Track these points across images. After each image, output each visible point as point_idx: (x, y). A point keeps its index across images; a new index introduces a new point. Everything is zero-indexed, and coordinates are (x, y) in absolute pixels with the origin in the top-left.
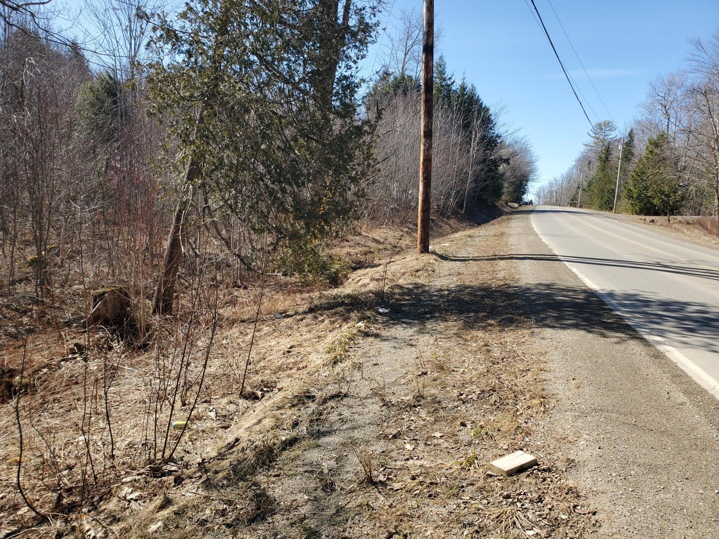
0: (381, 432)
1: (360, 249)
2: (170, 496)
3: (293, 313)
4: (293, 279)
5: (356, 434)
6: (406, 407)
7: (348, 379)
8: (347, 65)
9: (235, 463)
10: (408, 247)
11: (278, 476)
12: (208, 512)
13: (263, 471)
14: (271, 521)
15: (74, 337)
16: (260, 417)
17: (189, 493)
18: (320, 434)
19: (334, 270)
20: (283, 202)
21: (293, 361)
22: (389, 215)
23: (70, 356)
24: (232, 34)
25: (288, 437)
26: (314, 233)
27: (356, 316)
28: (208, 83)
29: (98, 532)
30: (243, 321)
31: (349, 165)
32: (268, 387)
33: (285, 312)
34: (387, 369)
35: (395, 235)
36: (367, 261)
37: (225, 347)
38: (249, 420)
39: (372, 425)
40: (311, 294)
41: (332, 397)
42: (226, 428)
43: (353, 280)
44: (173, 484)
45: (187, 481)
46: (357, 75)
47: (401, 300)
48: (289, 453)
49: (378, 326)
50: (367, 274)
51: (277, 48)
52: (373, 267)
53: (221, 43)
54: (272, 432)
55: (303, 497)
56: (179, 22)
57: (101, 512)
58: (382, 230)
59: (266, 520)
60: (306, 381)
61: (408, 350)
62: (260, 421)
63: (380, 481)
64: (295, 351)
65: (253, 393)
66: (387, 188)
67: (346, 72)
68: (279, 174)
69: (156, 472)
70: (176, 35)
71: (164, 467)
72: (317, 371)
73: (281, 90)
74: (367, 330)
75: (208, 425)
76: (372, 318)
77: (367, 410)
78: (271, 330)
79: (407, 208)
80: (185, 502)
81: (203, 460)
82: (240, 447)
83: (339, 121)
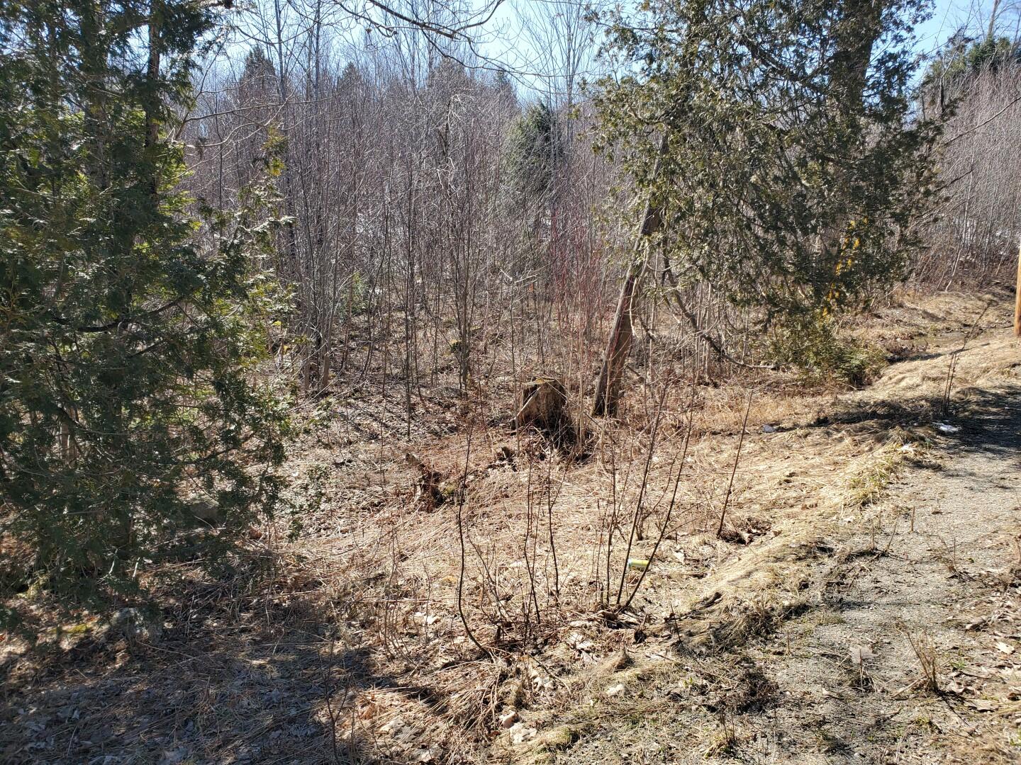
0: (951, 618)
1: (903, 330)
2: (631, 655)
3: (790, 425)
4: (788, 376)
5: (905, 614)
6: (996, 585)
7: (888, 530)
8: (895, 37)
9: (717, 626)
10: (992, 326)
11: (780, 653)
12: (681, 684)
13: (758, 643)
14: (772, 715)
15: (501, 440)
16: (748, 569)
17: (654, 655)
18: (843, 605)
19: (858, 362)
20: (780, 260)
21: (794, 495)
22: (956, 274)
23: (498, 462)
24: (712, 20)
25: (793, 601)
26: (827, 304)
27: (899, 434)
28: (676, 95)
29: (546, 682)
30: (714, 433)
31: (893, 195)
32: (758, 529)
33: (777, 423)
34: (957, 522)
35: (968, 306)
36: (915, 350)
37: (691, 467)
38: (733, 571)
39: (933, 604)
40: (819, 399)
41: (861, 554)
42: (700, 577)
43: (890, 379)
44: (633, 640)
45: (652, 639)
46: (913, 50)
47: (981, 414)
48: (796, 625)
49: (939, 453)
50: (916, 369)
51: (780, 27)
52: (926, 358)
53: (696, 35)
54: (769, 591)
55: (820, 692)
56: (638, 16)
57: (547, 658)
58: (941, 299)
59: (764, 712)
60: (819, 525)
61: (997, 495)
62: (749, 574)
63: (952, 692)
64: (797, 481)
65: (737, 535)
66: (956, 229)
67: (894, 47)
68: (777, 218)
69: (611, 620)
70: (634, 36)
71: (620, 617)
72: (834, 514)
73: (784, 92)
74: (919, 458)
75: (675, 569)
76: (928, 440)
77: (923, 581)
78: (757, 447)
79: (991, 261)
80: (650, 667)
81: (672, 615)
82: (722, 605)
83: (877, 128)
